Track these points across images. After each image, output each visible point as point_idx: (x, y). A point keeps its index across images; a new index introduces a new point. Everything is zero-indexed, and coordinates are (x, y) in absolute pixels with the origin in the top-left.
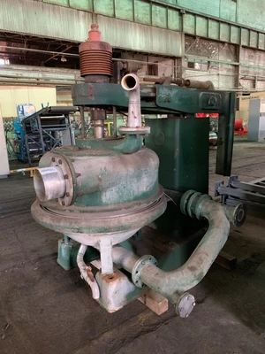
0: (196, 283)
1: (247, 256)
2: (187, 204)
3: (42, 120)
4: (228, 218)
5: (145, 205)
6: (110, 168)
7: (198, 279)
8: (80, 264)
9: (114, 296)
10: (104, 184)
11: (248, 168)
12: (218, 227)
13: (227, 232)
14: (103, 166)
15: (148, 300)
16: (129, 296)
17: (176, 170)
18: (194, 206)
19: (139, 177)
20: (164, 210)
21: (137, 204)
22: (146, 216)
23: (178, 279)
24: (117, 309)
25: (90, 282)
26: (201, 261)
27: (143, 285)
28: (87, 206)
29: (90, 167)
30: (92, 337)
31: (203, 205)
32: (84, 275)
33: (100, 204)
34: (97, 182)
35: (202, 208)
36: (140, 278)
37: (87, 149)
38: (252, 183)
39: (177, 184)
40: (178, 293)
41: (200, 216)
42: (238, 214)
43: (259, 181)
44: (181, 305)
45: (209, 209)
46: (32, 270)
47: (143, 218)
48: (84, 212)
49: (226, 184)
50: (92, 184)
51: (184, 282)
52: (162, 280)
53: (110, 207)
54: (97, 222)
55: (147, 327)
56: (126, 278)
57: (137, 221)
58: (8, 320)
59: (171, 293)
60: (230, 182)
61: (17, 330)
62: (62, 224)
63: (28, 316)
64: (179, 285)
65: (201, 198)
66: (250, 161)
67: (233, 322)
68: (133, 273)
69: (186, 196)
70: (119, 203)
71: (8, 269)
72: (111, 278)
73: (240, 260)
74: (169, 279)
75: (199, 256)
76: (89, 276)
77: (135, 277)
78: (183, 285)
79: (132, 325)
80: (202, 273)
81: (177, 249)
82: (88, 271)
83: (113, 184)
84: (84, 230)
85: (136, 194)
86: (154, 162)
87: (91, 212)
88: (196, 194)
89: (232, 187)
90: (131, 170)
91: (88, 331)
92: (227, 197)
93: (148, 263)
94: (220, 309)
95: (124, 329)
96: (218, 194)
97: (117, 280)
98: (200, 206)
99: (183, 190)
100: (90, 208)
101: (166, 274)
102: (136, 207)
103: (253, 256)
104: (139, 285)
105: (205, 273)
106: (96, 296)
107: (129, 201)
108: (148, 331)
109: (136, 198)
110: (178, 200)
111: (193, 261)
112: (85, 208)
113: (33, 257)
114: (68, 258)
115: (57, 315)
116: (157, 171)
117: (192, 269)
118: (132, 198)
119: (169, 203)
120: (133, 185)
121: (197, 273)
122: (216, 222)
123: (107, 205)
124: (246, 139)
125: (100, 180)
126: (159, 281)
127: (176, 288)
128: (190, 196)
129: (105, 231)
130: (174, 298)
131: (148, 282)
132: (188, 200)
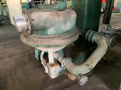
0: (89, 71)
1: (112, 58)
2: (88, 36)
3: (35, 3)
4: (107, 43)
5: (68, 36)
6: (51, 17)
7: (90, 70)
8: (42, 58)
9: (54, 72)
10: (47, 25)
11: (115, 23)
12: (102, 47)
13: (106, 49)
14: (47, 16)
15: (68, 74)
16: (60, 72)
17: (85, 21)
18: (91, 37)
19: (65, 22)
20: (77, 38)
21: (64, 35)
22: (68, 41)
23: (80, 69)
24: (55, 77)
25: (44, 66)
26: (92, 62)
27: (66, 69)
28: (41, 35)
29: (40, 16)
30: (44, 87)
31: (96, 36)
32: (43, 63)
33: (47, 35)
34: (44, 24)
35: (95, 38)
36: (65, 66)
37: (42, 9)
38: (117, 28)
39: (84, 27)
40: (80, 75)
41: (94, 41)
42: (113, 42)
43: (120, 28)
44: (81, 81)
45: (98, 39)
46: (26, 59)
47: (66, 42)
48: (39, 38)
49: (106, 28)
50: (41, 25)
51: (83, 70)
52: (73, 68)
53: (51, 36)
54: (45, 43)
55: (67, 85)
56: (59, 66)
57: (64, 43)
58: (14, 77)
59: (77, 75)
60: (107, 27)
61: (16, 82)
62: (30, 43)
63: (22, 76)
64: (81, 71)
65: (95, 33)
66: (116, 20)
67: (104, 87)
68: (62, 64)
69: (88, 32)
70: (55, 35)
71: (17, 58)
72: (53, 65)
73: (109, 60)
74: (77, 68)
75: (91, 60)
76: (44, 64)
77: (62, 66)
78: (83, 72)
79: (60, 84)
80: (92, 67)
81: (82, 55)
82: (44, 62)
83: (53, 26)
84: (40, 46)
85: (64, 31)
86: (74, 16)
87: (43, 38)
88: (93, 31)
89: (108, 30)
90: (62, 19)
91: (43, 84)
92: (105, 34)
93: (68, 60)
94: (98, 80)
95: (57, 85)
96: (102, 32)
97: (55, 66)
98: (94, 37)
99: (87, 30)
100: (42, 36)
101: (75, 66)
102: (63, 37)
103: (115, 58)
104: (64, 69)
105: (94, 67)
106: (47, 72)
107: (60, 34)
108: (67, 87)
109: (64, 33)
110: (84, 34)
111: (88, 62)
112: (40, 36)
113: (27, 54)
114: (38, 55)
115: (32, 77)
116: (75, 20)
117: (88, 65)
118: (62, 32)
119: (80, 36)
120: (62, 26)
121: (90, 67)
122: (101, 45)
123: (50, 35)
124: (115, 11)
125: (45, 23)
126: (72, 69)
127: (80, 72)
128: (90, 32)
129: (49, 47)
130: (79, 77)
131: (68, 69)
132: (89, 34)
